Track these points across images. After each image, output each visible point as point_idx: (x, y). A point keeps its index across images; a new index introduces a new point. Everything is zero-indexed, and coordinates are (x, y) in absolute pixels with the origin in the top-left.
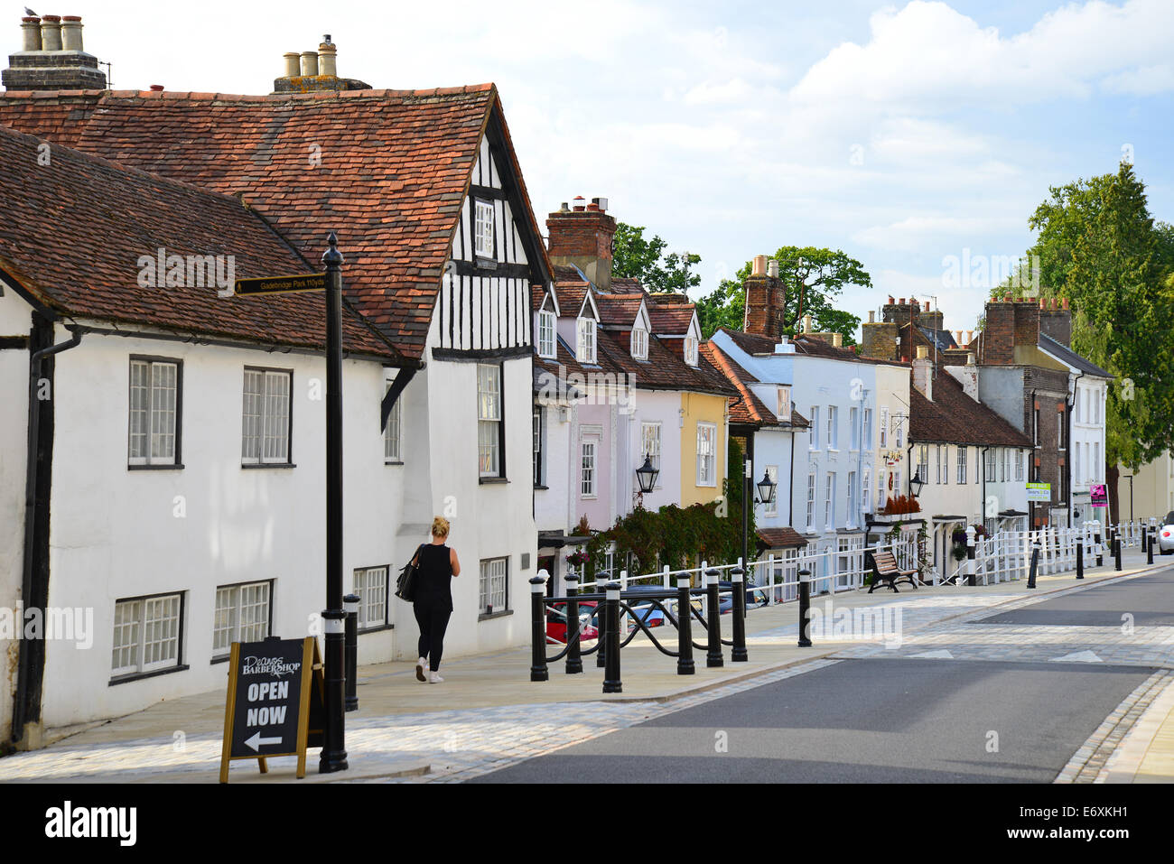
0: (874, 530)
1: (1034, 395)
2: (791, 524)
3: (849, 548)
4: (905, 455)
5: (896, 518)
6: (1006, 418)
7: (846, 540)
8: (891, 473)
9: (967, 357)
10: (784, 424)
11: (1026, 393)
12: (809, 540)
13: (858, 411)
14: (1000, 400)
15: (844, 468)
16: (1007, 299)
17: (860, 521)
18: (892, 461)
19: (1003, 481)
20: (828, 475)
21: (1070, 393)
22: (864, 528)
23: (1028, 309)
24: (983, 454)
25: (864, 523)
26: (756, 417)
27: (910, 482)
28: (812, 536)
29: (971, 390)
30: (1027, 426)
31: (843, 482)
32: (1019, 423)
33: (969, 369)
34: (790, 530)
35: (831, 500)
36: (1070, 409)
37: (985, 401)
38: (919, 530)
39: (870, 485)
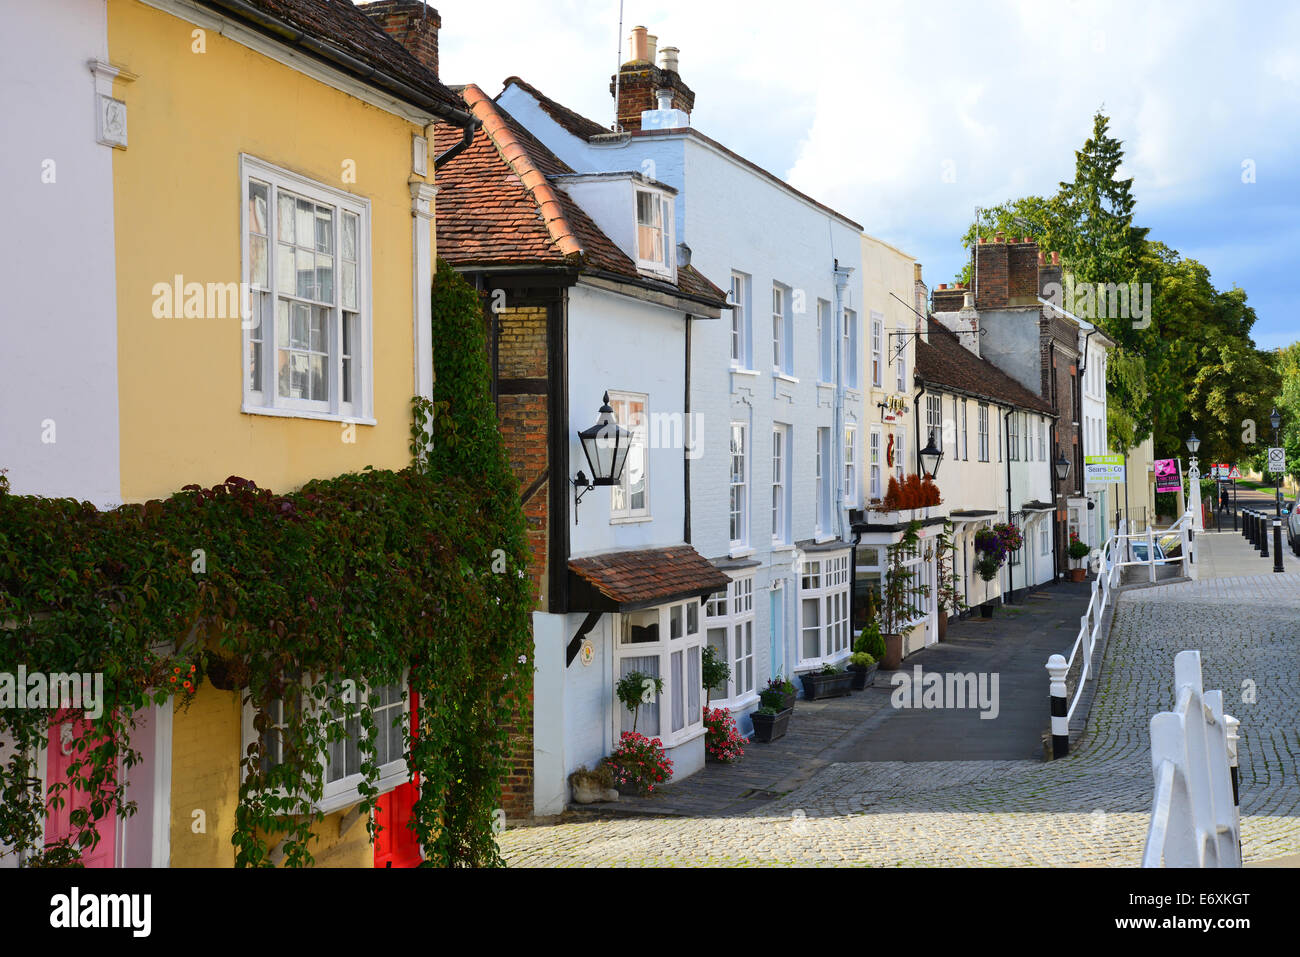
0: (868, 539)
1: (1052, 347)
2: (687, 538)
3: (823, 581)
4: (910, 404)
5: (905, 516)
6: (1018, 379)
7: (817, 564)
8: (891, 436)
9: (963, 298)
10: (657, 285)
11: (1043, 343)
12: (730, 574)
13: (833, 308)
14: (1008, 354)
15: (809, 417)
16: (999, 239)
17: (840, 523)
18: (892, 414)
19: (1026, 460)
20: (776, 429)
21: (1080, 354)
22: (848, 537)
23: (1024, 252)
24: (1006, 418)
25: (848, 528)
26: (568, 246)
27: (920, 453)
28: (741, 563)
29: (971, 343)
30: (1045, 388)
31: (806, 448)
32: (1034, 384)
33: (967, 315)
34: (686, 553)
35: (783, 482)
36: (1081, 373)
37: (988, 357)
38: (940, 536)
39: (856, 455)
